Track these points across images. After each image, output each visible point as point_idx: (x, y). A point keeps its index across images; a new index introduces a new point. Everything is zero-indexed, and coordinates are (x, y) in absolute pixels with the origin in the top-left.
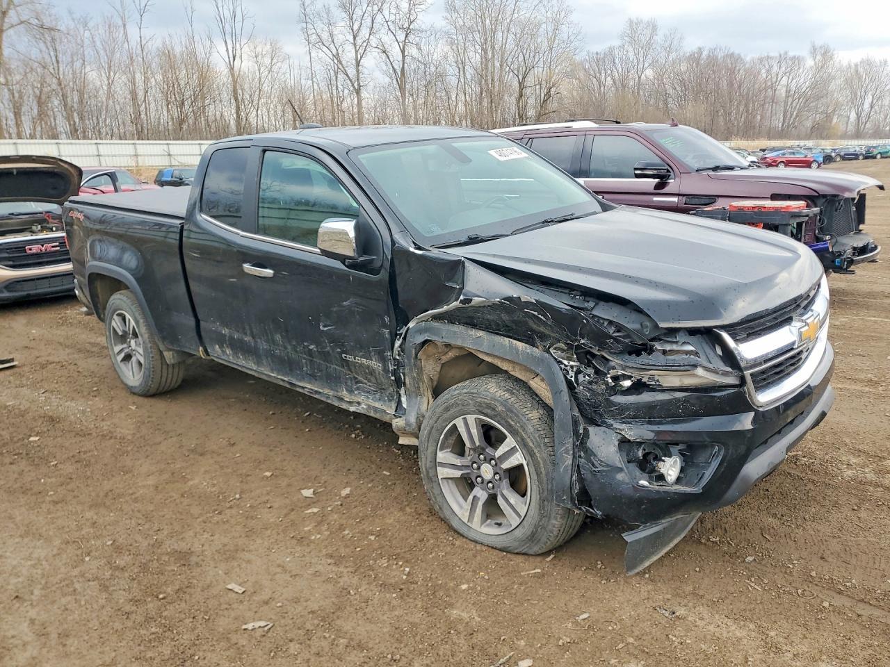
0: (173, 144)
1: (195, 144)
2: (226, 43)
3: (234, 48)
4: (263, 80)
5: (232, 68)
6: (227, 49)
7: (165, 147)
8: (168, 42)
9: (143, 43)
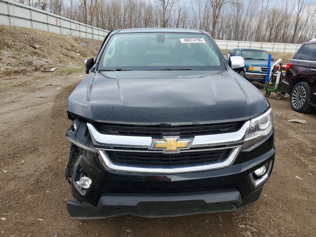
0: (264, 44)
1: (272, 44)
2: (299, 5)
3: (301, 8)
4: (308, 20)
5: (298, 15)
6: (299, 8)
7: (261, 45)
8: (275, 6)
9: (268, 7)
